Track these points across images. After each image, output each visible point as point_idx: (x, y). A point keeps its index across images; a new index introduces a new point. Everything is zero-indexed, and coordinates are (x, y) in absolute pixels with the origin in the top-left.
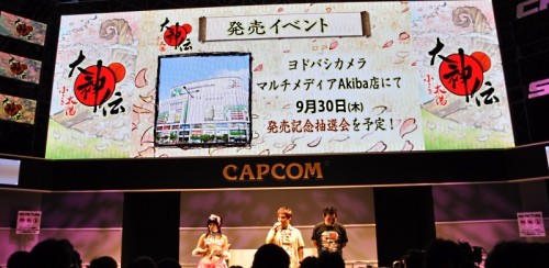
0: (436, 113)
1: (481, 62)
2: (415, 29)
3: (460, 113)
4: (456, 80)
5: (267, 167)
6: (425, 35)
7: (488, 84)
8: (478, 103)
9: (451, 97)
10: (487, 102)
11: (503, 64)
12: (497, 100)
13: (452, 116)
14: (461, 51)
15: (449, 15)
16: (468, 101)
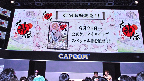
0: (121, 42)
1: (135, 28)
2: (116, 17)
3: (128, 42)
4: (127, 32)
5: (72, 55)
6: (118, 19)
7: (137, 34)
8: (134, 39)
9: (126, 37)
10: (136, 39)
11: (141, 28)
12: (139, 39)
13: (126, 43)
14: (129, 24)
15: (126, 14)
16: (131, 38)
